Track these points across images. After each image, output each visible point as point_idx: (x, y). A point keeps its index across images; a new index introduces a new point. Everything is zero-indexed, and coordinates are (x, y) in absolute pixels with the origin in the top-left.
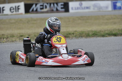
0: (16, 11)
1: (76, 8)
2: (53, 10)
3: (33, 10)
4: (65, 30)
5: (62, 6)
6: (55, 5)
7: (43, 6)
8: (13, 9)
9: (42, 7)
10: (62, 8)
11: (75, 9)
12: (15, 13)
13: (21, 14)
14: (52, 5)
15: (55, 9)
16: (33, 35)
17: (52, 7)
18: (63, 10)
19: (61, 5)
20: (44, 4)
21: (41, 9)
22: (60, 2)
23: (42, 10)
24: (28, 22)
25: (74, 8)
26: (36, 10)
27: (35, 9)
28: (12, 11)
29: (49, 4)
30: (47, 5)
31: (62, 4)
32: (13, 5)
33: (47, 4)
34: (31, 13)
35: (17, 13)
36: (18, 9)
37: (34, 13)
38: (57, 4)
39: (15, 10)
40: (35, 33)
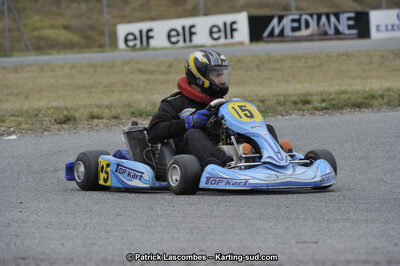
0: (226, 37)
1: (390, 27)
2: (326, 33)
3: (272, 34)
4: (360, 88)
5: (351, 23)
6: (333, 19)
7: (299, 21)
8: (220, 31)
9: (296, 25)
10: (350, 27)
11: (387, 30)
12: (222, 41)
13: (241, 43)
14: (324, 19)
15: (331, 31)
16: (274, 102)
17: (324, 25)
18: (354, 32)
19: (349, 19)
20: (301, 15)
21: (294, 29)
22: (344, 12)
23: (297, 34)
24: (258, 66)
25: (383, 28)
26: (282, 33)
27: (277, 31)
28: (216, 36)
29: (315, 17)
30: (309, 18)
31: (352, 15)
32: (219, 20)
33: (311, 15)
34: (267, 42)
35: (229, 40)
36: (232, 30)
37: (274, 42)
38: (337, 16)
39: (222, 34)
40: (279, 95)
